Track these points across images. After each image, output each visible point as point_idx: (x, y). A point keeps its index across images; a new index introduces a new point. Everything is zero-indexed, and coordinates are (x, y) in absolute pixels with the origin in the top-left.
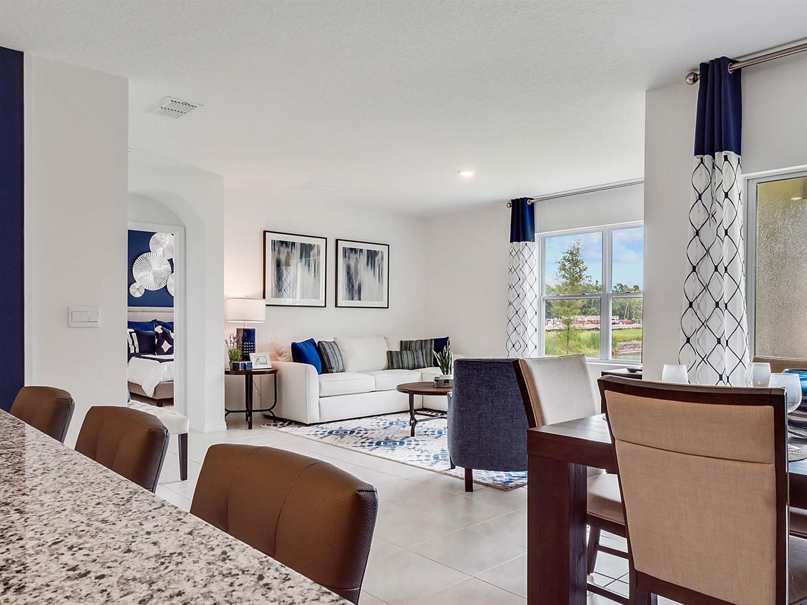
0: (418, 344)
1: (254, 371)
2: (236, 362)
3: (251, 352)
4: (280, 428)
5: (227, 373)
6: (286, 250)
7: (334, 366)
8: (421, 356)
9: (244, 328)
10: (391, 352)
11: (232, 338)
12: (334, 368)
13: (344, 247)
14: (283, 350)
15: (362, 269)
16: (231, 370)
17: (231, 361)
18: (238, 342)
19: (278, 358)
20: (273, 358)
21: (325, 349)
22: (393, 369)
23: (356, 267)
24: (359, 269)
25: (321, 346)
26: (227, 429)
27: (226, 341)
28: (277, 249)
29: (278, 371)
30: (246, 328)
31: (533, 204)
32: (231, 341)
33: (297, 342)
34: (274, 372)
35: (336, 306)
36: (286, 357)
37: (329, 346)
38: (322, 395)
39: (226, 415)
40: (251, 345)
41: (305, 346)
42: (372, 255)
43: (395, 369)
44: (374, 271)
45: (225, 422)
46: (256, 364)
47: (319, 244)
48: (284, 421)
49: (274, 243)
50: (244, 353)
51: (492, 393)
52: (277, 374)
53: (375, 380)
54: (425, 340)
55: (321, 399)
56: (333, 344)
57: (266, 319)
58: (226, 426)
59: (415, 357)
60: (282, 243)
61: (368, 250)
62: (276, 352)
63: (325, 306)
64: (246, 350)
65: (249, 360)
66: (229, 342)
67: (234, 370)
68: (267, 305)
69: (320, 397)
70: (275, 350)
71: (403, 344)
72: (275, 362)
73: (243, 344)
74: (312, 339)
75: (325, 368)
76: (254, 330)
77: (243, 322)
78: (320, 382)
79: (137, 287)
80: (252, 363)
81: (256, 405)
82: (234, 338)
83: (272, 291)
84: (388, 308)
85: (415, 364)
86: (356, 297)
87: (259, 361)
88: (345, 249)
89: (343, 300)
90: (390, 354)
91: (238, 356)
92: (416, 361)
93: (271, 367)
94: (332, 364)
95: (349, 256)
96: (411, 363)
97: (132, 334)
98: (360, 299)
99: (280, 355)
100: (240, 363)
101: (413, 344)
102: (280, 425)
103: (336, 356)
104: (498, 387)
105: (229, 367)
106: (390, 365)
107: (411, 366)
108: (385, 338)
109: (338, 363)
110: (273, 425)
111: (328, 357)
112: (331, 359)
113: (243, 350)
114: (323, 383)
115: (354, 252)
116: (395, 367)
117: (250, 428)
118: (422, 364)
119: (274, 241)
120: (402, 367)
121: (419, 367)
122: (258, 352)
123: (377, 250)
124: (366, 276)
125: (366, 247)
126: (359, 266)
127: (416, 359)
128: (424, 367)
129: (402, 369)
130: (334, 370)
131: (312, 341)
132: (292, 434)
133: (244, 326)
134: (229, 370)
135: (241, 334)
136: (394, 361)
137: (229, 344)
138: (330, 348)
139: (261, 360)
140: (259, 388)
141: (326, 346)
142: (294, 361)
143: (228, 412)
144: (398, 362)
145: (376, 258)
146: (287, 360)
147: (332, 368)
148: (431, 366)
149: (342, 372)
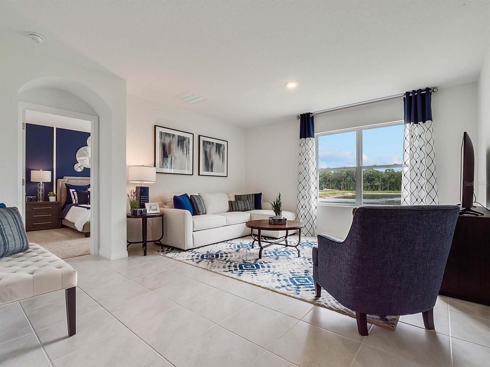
0: (246, 196)
1: (148, 215)
2: (135, 209)
3: (146, 203)
4: (166, 253)
5: (128, 217)
6: (169, 139)
7: (201, 211)
8: (248, 203)
9: (141, 186)
10: (231, 201)
11: (132, 193)
12: (200, 212)
13: (204, 140)
14: (167, 201)
15: (213, 153)
16: (132, 215)
17: (131, 209)
18: (137, 196)
19: (164, 206)
20: (161, 206)
21: (195, 200)
22: (233, 211)
23: (210, 152)
24: (212, 153)
25: (192, 198)
26: (128, 256)
27: (128, 195)
28: (163, 137)
29: (165, 215)
30: (142, 186)
31: (313, 116)
32: (132, 195)
33: (177, 196)
34: (162, 216)
35: (199, 175)
36: (170, 205)
37: (197, 198)
38: (194, 230)
39: (127, 246)
40: (146, 197)
41: (183, 198)
42: (219, 146)
43: (234, 211)
44: (220, 155)
45: (127, 251)
46: (149, 210)
47: (189, 137)
48: (169, 247)
49: (162, 134)
50: (141, 203)
51: (399, 242)
52: (164, 217)
53: (226, 219)
54: (249, 195)
55: (194, 232)
56: (199, 197)
57: (156, 181)
58: (128, 254)
59: (245, 204)
60: (166, 134)
61: (216, 143)
62: (163, 202)
63: (193, 175)
64: (142, 201)
65: (145, 208)
66: (130, 195)
67: (133, 215)
68: (157, 173)
69: (193, 231)
70: (162, 201)
71: (237, 197)
72: (162, 209)
73: (140, 197)
74: (186, 194)
75: (195, 212)
76: (148, 188)
77: (140, 182)
78: (193, 222)
79: (79, 166)
80: (146, 210)
81: (149, 238)
82: (134, 193)
83: (160, 164)
84: (227, 176)
85: (245, 208)
86: (210, 170)
87: (151, 208)
88: (204, 142)
89: (203, 171)
90: (230, 203)
91: (137, 206)
92: (246, 207)
93: (160, 212)
94: (199, 210)
95: (206, 146)
96: (243, 208)
97: (74, 192)
98: (212, 172)
99: (166, 204)
100: (138, 210)
101: (243, 197)
102: (167, 251)
103: (202, 204)
104: (407, 236)
105: (130, 213)
106: (231, 209)
107: (243, 210)
108: (227, 194)
109: (203, 209)
110: (161, 251)
111: (197, 205)
112: (199, 206)
113: (140, 201)
114: (195, 222)
115: (209, 143)
116: (234, 210)
117: (145, 254)
118: (249, 208)
119: (161, 132)
120: (238, 210)
121: (248, 210)
122: (151, 202)
123: (222, 143)
124: (215, 158)
125: (215, 141)
126: (211, 152)
127: (246, 206)
128: (251, 210)
129: (238, 211)
130: (201, 213)
131: (186, 195)
132: (176, 260)
133: (141, 185)
134: (130, 215)
135: (139, 191)
136: (233, 207)
137: (130, 197)
138: (198, 199)
139: (153, 208)
140: (151, 226)
141: (195, 198)
142: (175, 208)
143: (129, 243)
144: (236, 207)
145: (221, 148)
146: (170, 207)
147: (199, 212)
148: (254, 209)
149: (205, 214)
